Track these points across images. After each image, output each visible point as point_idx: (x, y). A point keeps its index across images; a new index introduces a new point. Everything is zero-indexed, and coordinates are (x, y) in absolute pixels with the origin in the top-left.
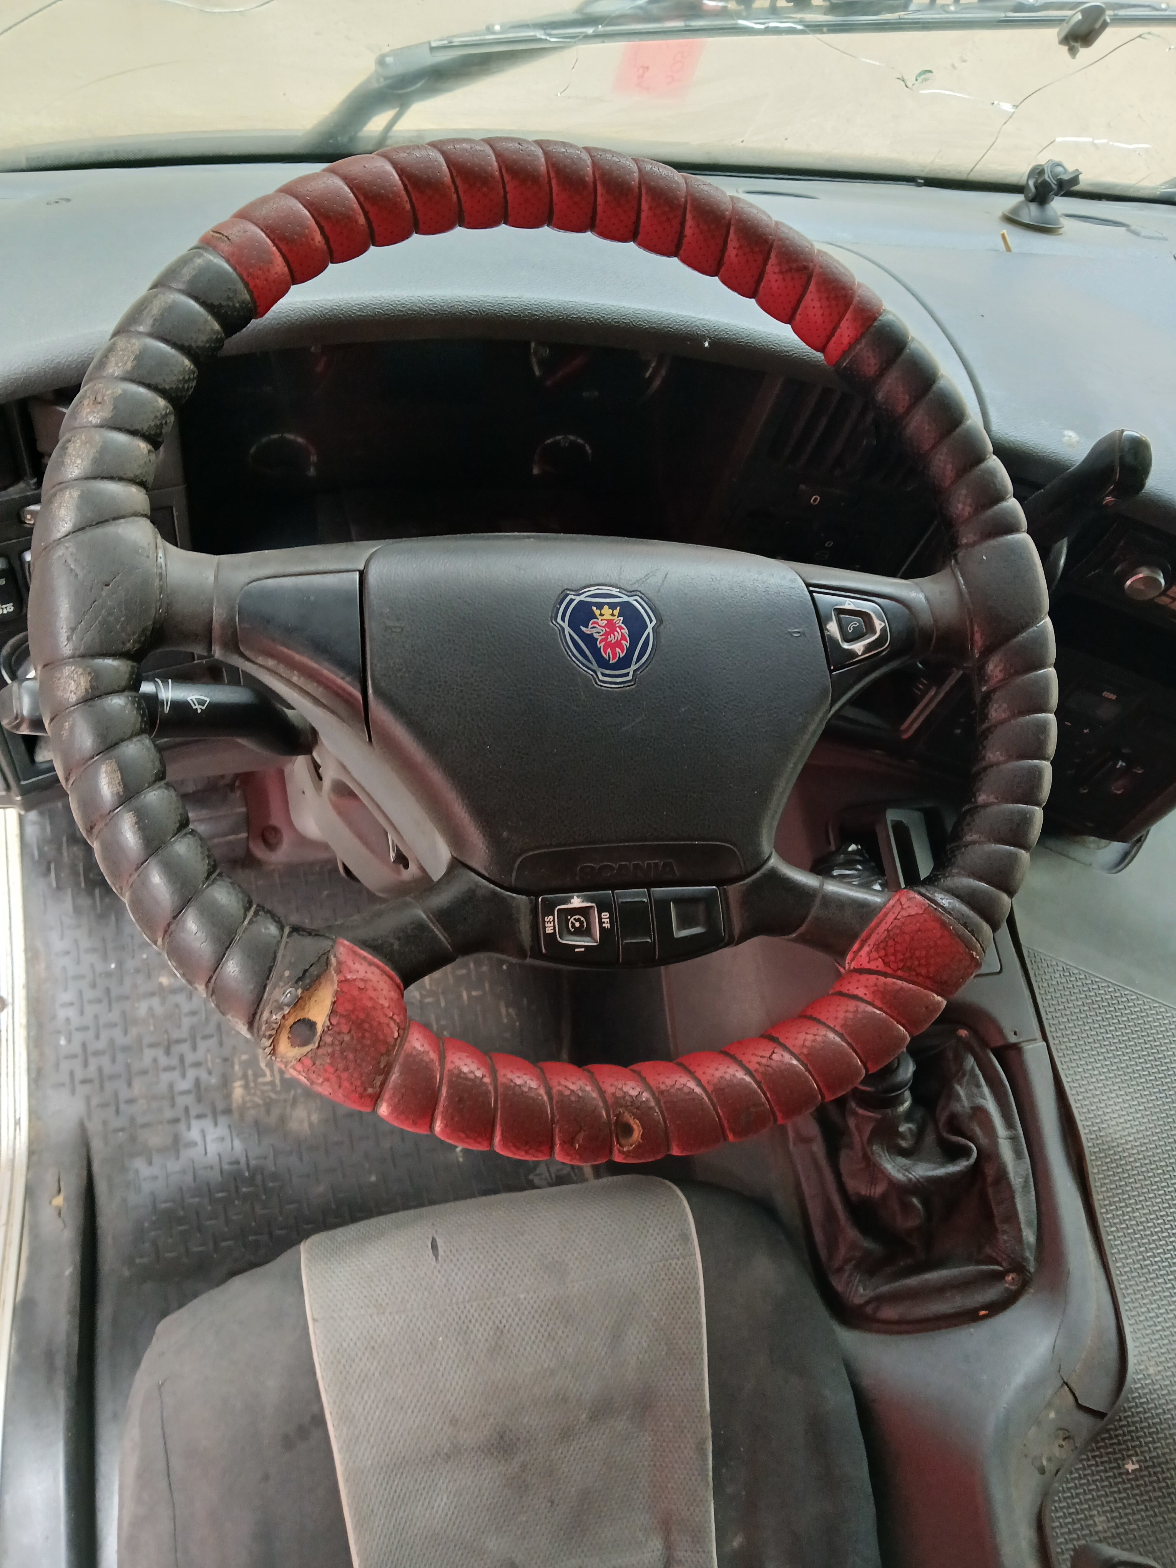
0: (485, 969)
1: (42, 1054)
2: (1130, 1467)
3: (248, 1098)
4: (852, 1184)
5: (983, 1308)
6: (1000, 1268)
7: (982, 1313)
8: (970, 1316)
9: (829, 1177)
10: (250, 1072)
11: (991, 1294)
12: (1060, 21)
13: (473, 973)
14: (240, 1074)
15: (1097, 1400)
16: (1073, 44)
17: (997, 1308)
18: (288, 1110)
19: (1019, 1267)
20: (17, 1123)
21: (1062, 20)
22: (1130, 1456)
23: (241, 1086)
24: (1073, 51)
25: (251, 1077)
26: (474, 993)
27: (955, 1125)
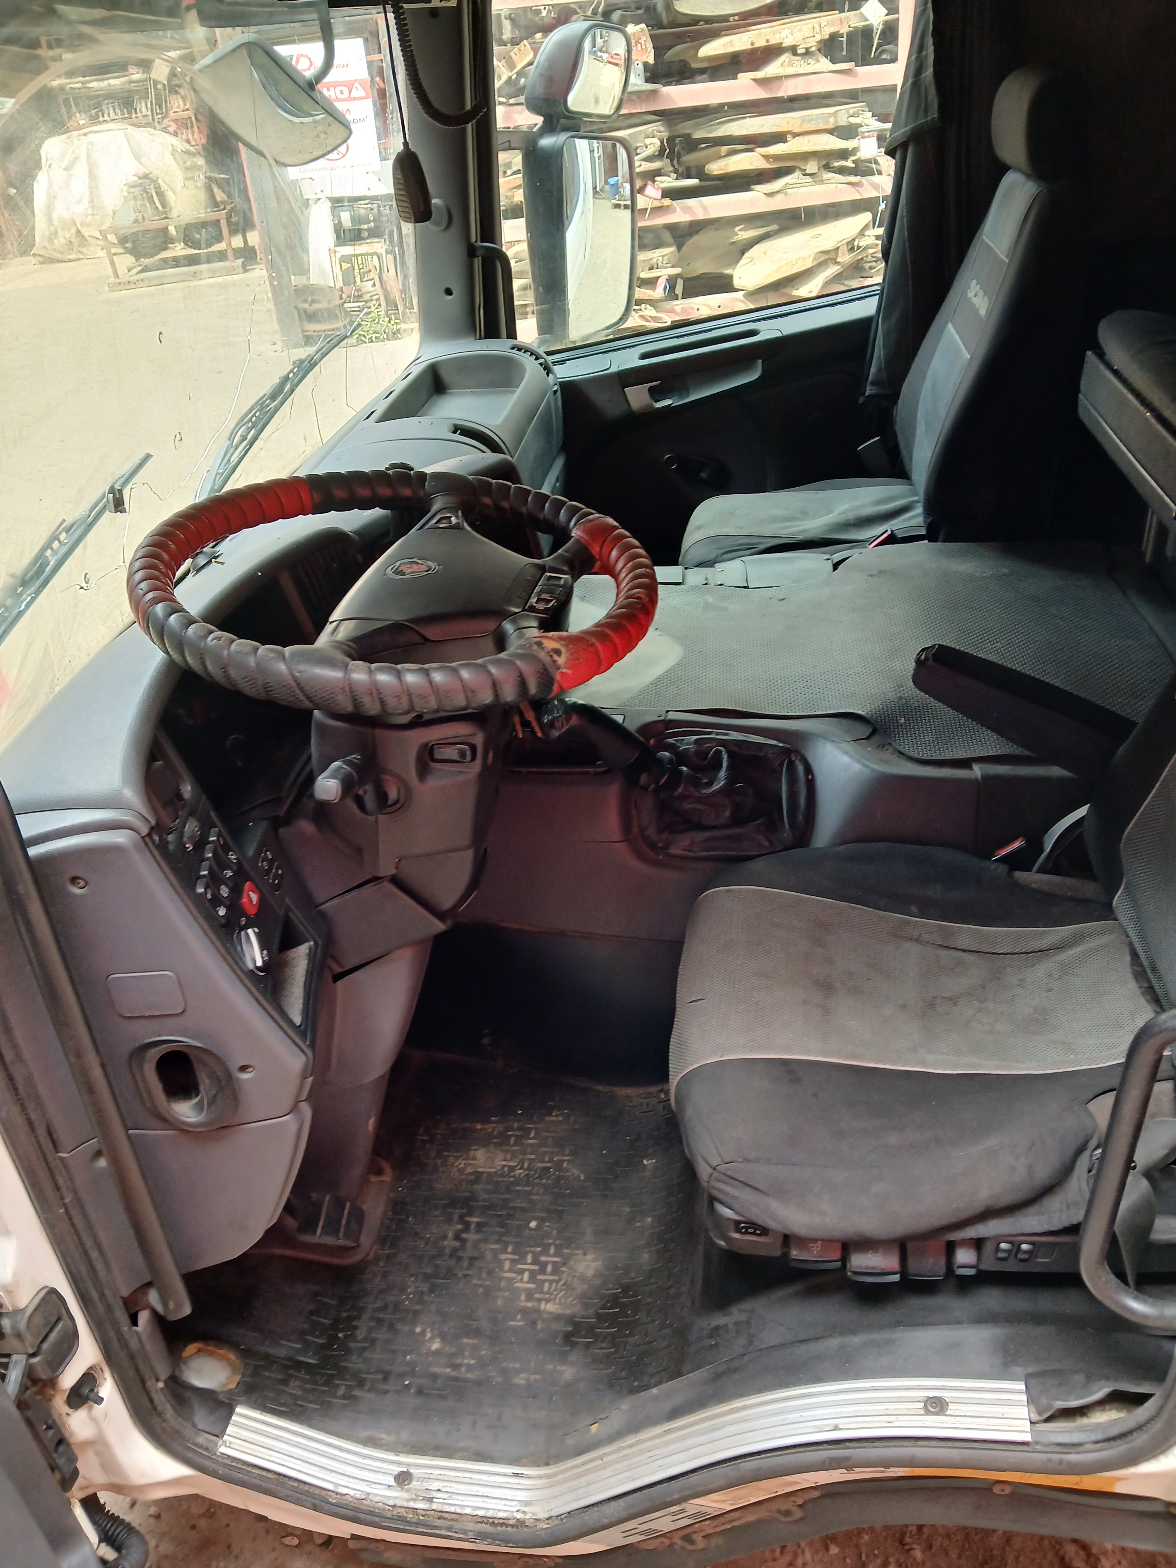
0: (516, 1125)
1: (463, 1450)
2: (902, 721)
3: (557, 1301)
4: (722, 821)
5: (807, 777)
6: (786, 761)
7: (810, 777)
8: (811, 785)
9: (716, 833)
10: (536, 1296)
11: (800, 768)
12: (105, 507)
13: (517, 1133)
14: (535, 1304)
15: (867, 730)
16: (120, 508)
17: (808, 770)
18: (577, 1274)
19: (787, 752)
20: (516, 1475)
21: (105, 506)
22: (897, 720)
23: (546, 1304)
24: (123, 511)
25: (541, 1296)
26: (532, 1135)
27: (701, 754)
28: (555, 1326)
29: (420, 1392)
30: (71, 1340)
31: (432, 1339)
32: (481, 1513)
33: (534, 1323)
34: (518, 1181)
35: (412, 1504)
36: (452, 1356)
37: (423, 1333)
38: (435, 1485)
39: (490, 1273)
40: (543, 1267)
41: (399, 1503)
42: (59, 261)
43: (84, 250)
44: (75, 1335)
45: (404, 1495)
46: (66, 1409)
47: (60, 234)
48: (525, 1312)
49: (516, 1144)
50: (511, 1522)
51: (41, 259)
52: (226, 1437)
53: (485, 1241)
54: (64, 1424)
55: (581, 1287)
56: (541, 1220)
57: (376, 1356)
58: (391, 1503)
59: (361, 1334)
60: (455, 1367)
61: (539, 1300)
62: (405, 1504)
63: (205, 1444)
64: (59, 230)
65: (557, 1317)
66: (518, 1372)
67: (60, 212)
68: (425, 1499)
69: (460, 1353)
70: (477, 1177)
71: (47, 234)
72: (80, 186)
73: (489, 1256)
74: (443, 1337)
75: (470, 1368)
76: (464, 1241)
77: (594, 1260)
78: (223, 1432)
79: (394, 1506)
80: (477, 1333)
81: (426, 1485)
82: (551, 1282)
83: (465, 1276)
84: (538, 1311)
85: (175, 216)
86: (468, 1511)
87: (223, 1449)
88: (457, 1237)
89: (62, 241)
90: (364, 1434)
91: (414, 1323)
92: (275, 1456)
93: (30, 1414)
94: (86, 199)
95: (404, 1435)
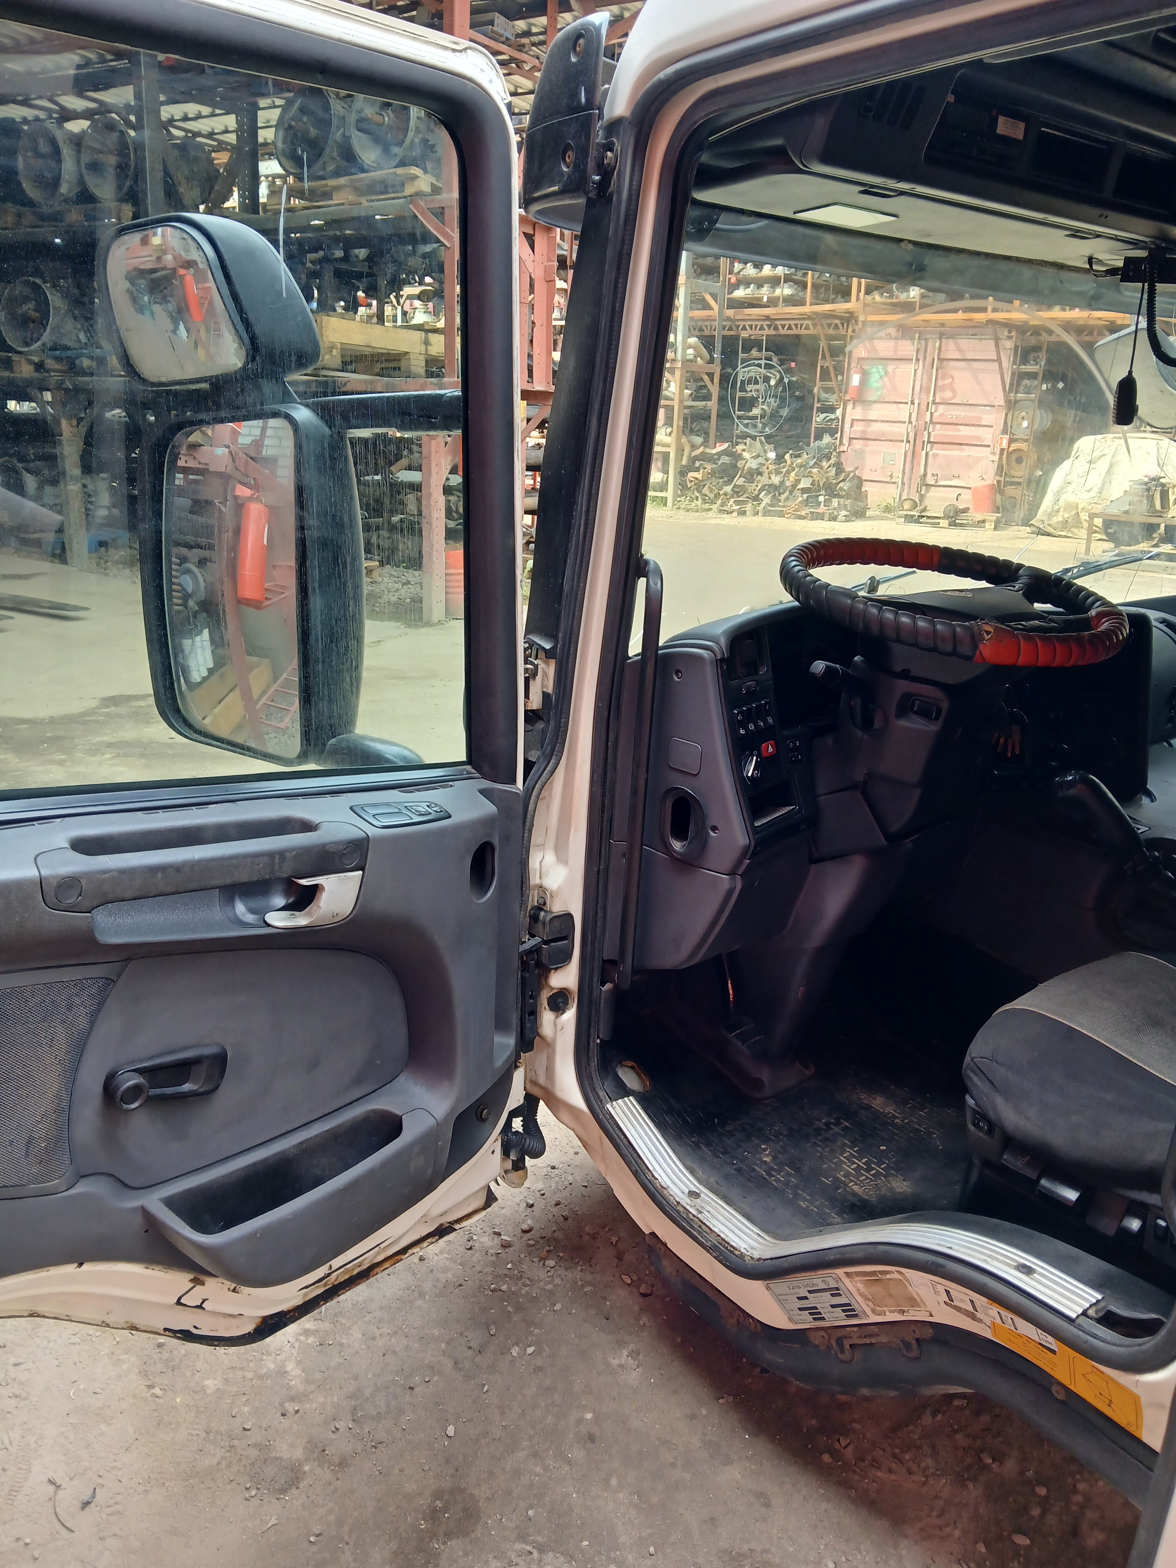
3: (863, 1188)
10: (852, 1178)
14: (847, 1181)
18: (889, 1185)
20: (759, 1235)
23: (854, 1185)
25: (855, 1180)
28: (850, 1197)
29: (739, 1170)
30: (566, 957)
31: (767, 1155)
32: (722, 1236)
33: (838, 1188)
34: (893, 1124)
35: (688, 1207)
36: (772, 1169)
37: (765, 1150)
38: (709, 1208)
39: (832, 1151)
40: (869, 1169)
41: (682, 1202)
42: (1049, 535)
43: (1076, 531)
44: (568, 957)
45: (688, 1201)
46: (545, 1003)
47: (1061, 513)
48: (837, 1180)
49: (909, 1108)
50: (737, 1253)
51: (1035, 529)
52: (614, 1103)
53: (843, 1136)
54: (541, 1012)
55: (884, 1191)
56: (889, 1150)
57: (729, 1142)
58: (678, 1199)
59: (728, 1128)
60: (771, 1175)
61: (852, 1181)
62: (685, 1205)
63: (602, 1097)
64: (1062, 510)
65: (855, 1194)
66: (805, 1200)
67: (1068, 497)
68: (697, 1210)
69: (779, 1171)
70: (869, 1107)
71: (1049, 511)
72: (1095, 479)
73: (839, 1144)
74: (775, 1158)
75: (778, 1180)
76: (830, 1129)
77: (907, 1186)
78: (616, 1100)
79: (678, 1203)
80: (798, 1170)
81: (704, 1205)
82: (867, 1178)
83: (815, 1143)
84: (846, 1185)
85: (1170, 516)
86: (716, 1230)
87: (609, 1106)
88: (827, 1124)
89: (1060, 519)
90: (689, 1164)
91: (764, 1143)
92: (633, 1131)
93: (527, 975)
94: (1096, 490)
95: (712, 1180)
